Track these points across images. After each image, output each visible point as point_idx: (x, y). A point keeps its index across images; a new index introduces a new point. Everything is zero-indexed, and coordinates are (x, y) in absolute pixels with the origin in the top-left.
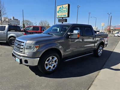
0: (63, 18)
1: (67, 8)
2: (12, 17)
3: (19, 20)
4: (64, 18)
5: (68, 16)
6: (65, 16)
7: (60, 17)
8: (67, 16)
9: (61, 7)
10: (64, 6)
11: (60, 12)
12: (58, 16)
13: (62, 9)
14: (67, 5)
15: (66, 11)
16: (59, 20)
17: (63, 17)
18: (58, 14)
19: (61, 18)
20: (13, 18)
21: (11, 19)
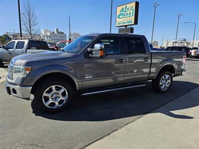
0: (126, 26)
1: (134, 8)
2: (55, 29)
3: (65, 33)
4: (128, 27)
5: (136, 22)
6: (131, 24)
7: (121, 25)
8: (133, 23)
9: (123, 8)
10: (129, 6)
11: (121, 17)
12: (118, 24)
13: (125, 12)
14: (134, 4)
15: (131, 13)
16: (119, 30)
17: (126, 24)
18: (118, 20)
19: (124, 27)
20: (57, 30)
21: (54, 32)
